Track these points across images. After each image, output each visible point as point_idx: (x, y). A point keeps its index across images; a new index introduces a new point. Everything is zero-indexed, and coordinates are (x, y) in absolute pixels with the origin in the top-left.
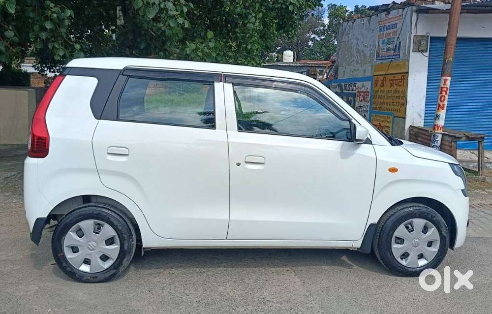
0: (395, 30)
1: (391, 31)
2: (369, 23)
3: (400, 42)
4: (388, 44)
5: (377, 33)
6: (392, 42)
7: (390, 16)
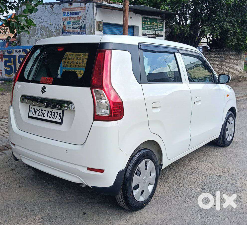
0: (79, 16)
1: (76, 16)
2: (52, 9)
3: (85, 25)
4: (73, 24)
5: (61, 16)
6: (78, 24)
7: (73, 6)
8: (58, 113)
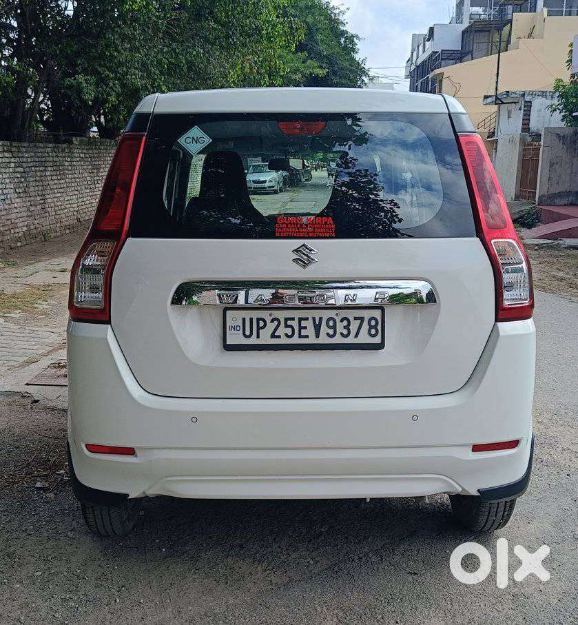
8: (362, 319)
